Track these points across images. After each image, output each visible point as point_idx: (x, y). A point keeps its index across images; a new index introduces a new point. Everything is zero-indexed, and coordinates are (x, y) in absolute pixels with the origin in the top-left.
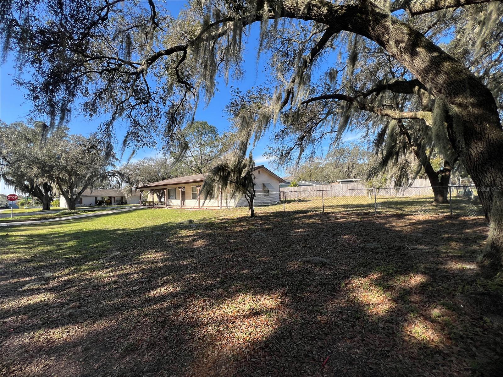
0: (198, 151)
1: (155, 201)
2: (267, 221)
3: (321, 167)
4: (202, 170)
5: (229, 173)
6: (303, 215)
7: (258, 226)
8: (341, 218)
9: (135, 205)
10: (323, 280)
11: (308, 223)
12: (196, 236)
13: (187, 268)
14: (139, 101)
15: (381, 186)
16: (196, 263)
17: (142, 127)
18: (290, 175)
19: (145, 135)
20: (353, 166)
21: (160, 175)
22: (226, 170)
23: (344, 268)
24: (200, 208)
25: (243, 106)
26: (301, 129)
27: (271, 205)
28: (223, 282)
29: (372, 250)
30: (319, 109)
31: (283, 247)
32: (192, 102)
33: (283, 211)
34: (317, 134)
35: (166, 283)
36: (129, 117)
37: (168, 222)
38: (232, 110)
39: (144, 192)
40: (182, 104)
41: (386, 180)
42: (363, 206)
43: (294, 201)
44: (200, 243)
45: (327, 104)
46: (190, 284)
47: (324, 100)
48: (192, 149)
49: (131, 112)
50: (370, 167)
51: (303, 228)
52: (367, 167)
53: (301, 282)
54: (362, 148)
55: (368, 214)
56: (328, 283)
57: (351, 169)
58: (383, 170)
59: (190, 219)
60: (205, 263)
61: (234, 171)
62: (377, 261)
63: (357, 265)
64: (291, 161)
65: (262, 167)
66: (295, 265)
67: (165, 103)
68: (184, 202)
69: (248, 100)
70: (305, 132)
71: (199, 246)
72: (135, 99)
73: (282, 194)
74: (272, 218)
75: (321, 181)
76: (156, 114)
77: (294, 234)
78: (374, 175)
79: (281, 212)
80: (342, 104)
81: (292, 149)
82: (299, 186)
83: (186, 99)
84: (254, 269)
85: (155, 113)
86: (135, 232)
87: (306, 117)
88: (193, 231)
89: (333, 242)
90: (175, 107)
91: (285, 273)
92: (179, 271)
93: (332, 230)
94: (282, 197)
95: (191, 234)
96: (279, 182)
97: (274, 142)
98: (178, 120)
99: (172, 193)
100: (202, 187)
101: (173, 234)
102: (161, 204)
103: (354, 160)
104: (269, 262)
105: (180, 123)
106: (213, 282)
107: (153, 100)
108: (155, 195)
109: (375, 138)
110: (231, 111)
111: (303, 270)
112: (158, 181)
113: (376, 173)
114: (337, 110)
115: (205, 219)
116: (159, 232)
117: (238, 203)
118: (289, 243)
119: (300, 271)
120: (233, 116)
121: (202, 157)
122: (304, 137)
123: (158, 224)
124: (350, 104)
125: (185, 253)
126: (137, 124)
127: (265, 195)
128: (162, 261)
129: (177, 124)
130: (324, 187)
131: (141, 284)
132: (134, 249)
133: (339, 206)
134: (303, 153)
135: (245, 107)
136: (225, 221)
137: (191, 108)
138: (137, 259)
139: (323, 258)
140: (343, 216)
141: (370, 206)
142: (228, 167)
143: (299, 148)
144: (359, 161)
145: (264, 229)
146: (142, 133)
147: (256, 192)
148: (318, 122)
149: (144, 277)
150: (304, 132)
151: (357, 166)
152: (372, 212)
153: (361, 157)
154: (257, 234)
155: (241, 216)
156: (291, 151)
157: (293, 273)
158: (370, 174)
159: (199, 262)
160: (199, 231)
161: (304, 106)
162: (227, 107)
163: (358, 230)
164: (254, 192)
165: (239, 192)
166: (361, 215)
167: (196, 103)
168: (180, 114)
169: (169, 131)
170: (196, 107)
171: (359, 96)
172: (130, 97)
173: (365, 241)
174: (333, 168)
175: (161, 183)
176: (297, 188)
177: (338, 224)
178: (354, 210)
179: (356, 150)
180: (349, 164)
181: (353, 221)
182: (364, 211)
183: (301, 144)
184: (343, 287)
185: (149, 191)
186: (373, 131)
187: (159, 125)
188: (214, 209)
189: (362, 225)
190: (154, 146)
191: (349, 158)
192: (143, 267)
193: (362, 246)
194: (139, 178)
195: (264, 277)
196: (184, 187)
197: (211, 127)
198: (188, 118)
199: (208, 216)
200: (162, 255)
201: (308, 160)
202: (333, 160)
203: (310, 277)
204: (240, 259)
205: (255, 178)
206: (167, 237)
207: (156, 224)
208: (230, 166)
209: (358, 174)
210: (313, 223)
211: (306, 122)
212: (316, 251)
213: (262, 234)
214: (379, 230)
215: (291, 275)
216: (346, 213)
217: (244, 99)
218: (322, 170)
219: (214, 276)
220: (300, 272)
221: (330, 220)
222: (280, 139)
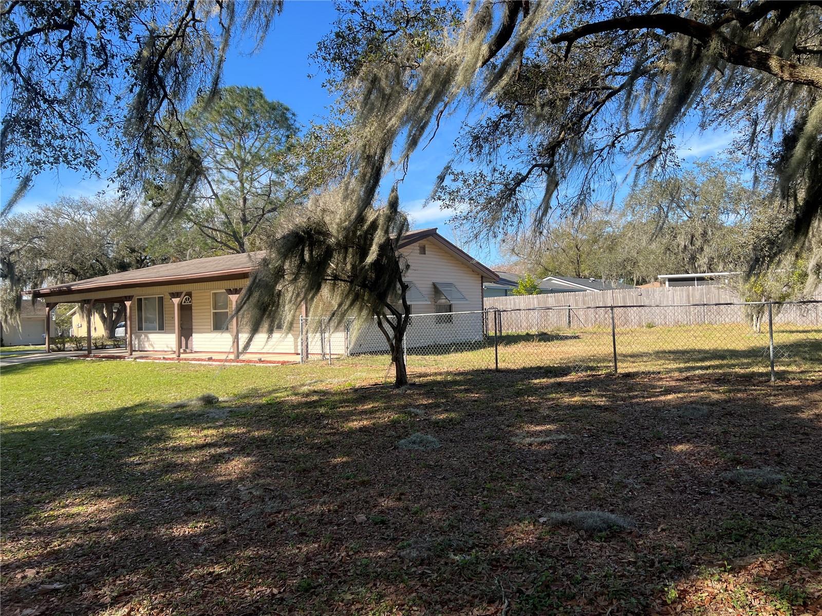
0: (232, 182)
1: (94, 334)
2: (446, 397)
3: (610, 236)
4: (246, 241)
5: (328, 254)
6: (552, 380)
7: (416, 415)
8: (668, 391)
9: (32, 347)
10: (612, 580)
11: (570, 407)
12: (226, 445)
13: (196, 546)
14: (42, 22)
15: (788, 295)
16: (224, 532)
17: (50, 102)
18: (514, 258)
19: (62, 129)
20: (705, 234)
21: (111, 255)
22: (321, 243)
23: (677, 544)
24: (237, 359)
25: (375, 46)
26: (551, 120)
27: (456, 351)
28: (307, 590)
29: (762, 489)
30: (607, 58)
31: (493, 479)
32: (214, 29)
33: (493, 367)
34: (596, 135)
35: (126, 594)
36: (10, 70)
37: (137, 402)
38: (338, 57)
39: (61, 309)
40: (180, 34)
41: (805, 275)
42: (734, 354)
43: (528, 338)
44: (237, 466)
45: (629, 45)
46: (203, 597)
47: (620, 32)
48: (214, 175)
49: (16, 53)
50: (758, 237)
51: (553, 421)
52: (747, 238)
53: (548, 587)
54: (734, 179)
55: (749, 379)
56: (626, 591)
57: (698, 243)
58: (797, 247)
59: (206, 392)
60: (252, 530)
61: (343, 247)
62: (775, 522)
63: (714, 533)
64: (518, 215)
65: (430, 235)
66: (527, 533)
67: (127, 29)
68: (187, 339)
69: (388, 27)
70: (563, 127)
71: (234, 477)
72: (31, 14)
73: (491, 316)
74: (461, 391)
75: (609, 276)
76: (97, 63)
77: (528, 440)
78: (771, 261)
79: (489, 371)
80: (677, 44)
81: (523, 180)
82: (541, 292)
83: (194, 19)
84: (403, 548)
85: (93, 60)
86: (29, 433)
87: (565, 82)
88: (214, 432)
89: (645, 466)
90: (160, 44)
91: (498, 560)
92: (170, 556)
93: (642, 428)
94: (491, 324)
95: (209, 440)
96: (483, 279)
97: (468, 156)
98: (169, 82)
99: (151, 314)
100: (243, 292)
101: (151, 441)
102: (116, 346)
103: (711, 216)
104: (451, 527)
105: (175, 94)
106: (275, 591)
107: (88, 18)
108: (96, 319)
109: (775, 150)
110: (334, 59)
111: (554, 550)
112: (104, 273)
113: (775, 255)
114: (661, 64)
115: (254, 393)
116: (107, 436)
117: (359, 344)
118: (510, 466)
119: (542, 553)
120: (341, 74)
121: (245, 200)
122: (559, 144)
123: (103, 409)
124: (699, 46)
125: (189, 500)
126: (37, 94)
127: (439, 320)
128: (115, 525)
129: (166, 95)
130: (617, 295)
131: (48, 601)
132: (26, 489)
133: (661, 355)
134: (555, 193)
135: (379, 48)
136: (315, 398)
137: (210, 46)
138: (35, 519)
139: (612, 511)
140: (673, 383)
141: (755, 354)
142: (327, 234)
143: (544, 177)
144: (723, 217)
145: (437, 423)
146: (51, 122)
147: (413, 310)
148: (602, 97)
149: (57, 577)
150: (558, 127)
151: (718, 233)
152: (761, 375)
153: (730, 206)
154: (413, 437)
155: (365, 384)
156: (518, 184)
157: (523, 560)
158: (757, 260)
159: (233, 528)
160: (234, 430)
161: (560, 48)
162: (322, 46)
163: (719, 429)
164: (408, 309)
165: (361, 310)
166: (729, 381)
167: (227, 30)
168: (176, 66)
169: (142, 119)
170: (226, 43)
171: (728, 20)
172: (12, 7)
173: (739, 462)
174: (644, 240)
175: (115, 278)
176: (534, 300)
177: (658, 409)
178: (707, 368)
179: (714, 184)
180: (694, 228)
181: (702, 402)
182: (737, 370)
183: (551, 165)
184: (674, 602)
185: (77, 307)
186: (767, 129)
187: (109, 99)
188: (283, 363)
189: (731, 414)
190: (88, 164)
191: (694, 208)
192: (55, 544)
193: (729, 475)
194: (45, 264)
195: (433, 572)
196: (189, 294)
197: (274, 109)
198: (200, 80)
199: (264, 384)
200: (117, 508)
201: (569, 213)
202: (646, 215)
203: (575, 570)
204: (361, 517)
205: (408, 267)
206: (132, 451)
207: (96, 410)
208: (334, 232)
209: (719, 257)
210: (583, 406)
211: (567, 99)
212: (594, 492)
213: (430, 437)
214: (782, 427)
215: (515, 564)
216: (685, 375)
217: (378, 23)
218: (613, 244)
219: (279, 572)
220: (542, 555)
221: (636, 396)
222: (486, 148)
